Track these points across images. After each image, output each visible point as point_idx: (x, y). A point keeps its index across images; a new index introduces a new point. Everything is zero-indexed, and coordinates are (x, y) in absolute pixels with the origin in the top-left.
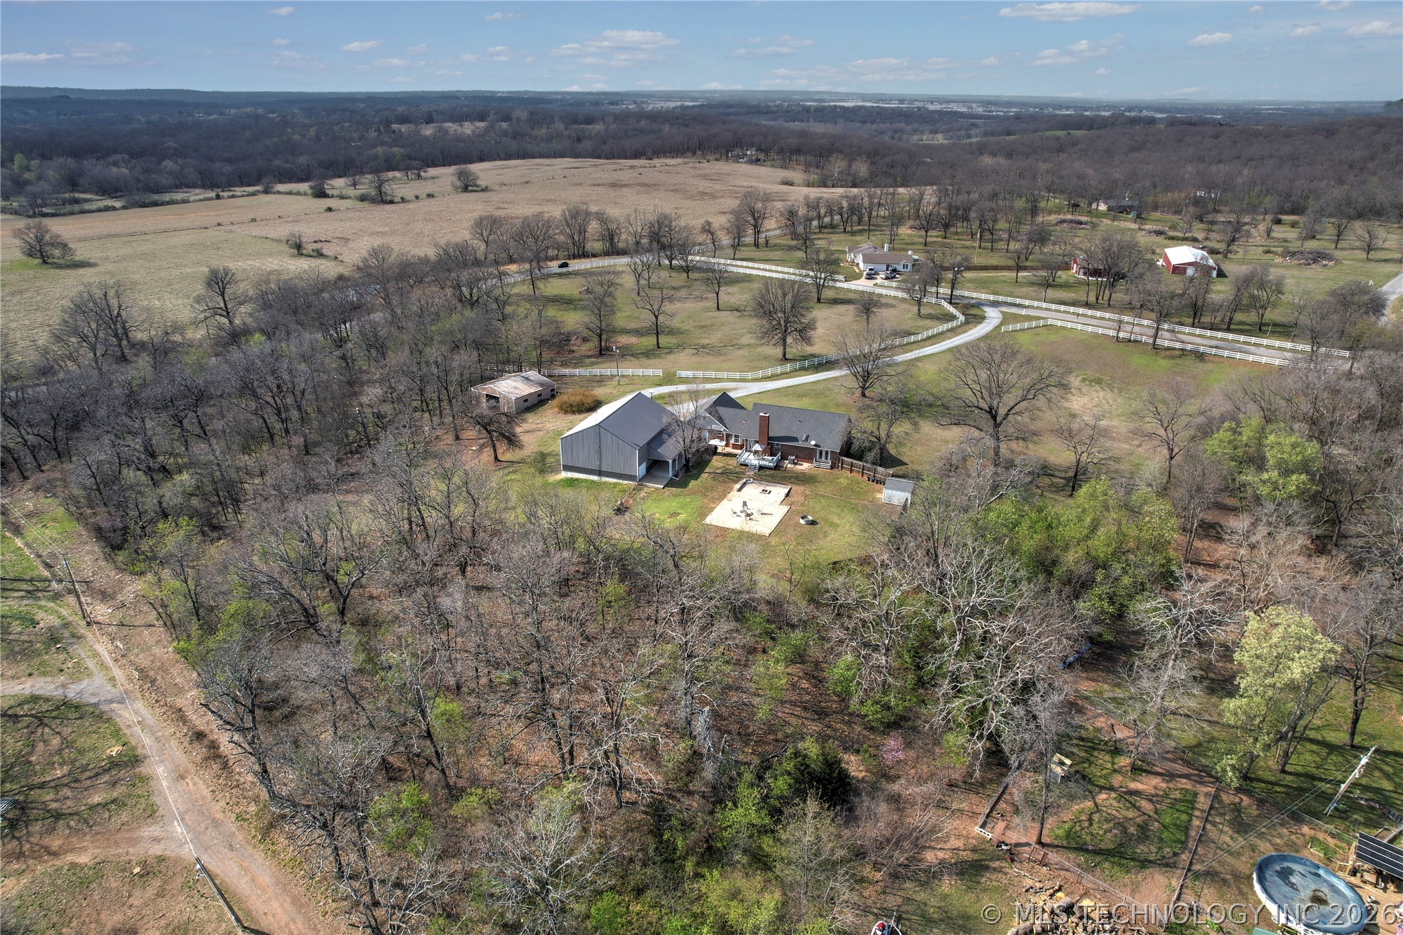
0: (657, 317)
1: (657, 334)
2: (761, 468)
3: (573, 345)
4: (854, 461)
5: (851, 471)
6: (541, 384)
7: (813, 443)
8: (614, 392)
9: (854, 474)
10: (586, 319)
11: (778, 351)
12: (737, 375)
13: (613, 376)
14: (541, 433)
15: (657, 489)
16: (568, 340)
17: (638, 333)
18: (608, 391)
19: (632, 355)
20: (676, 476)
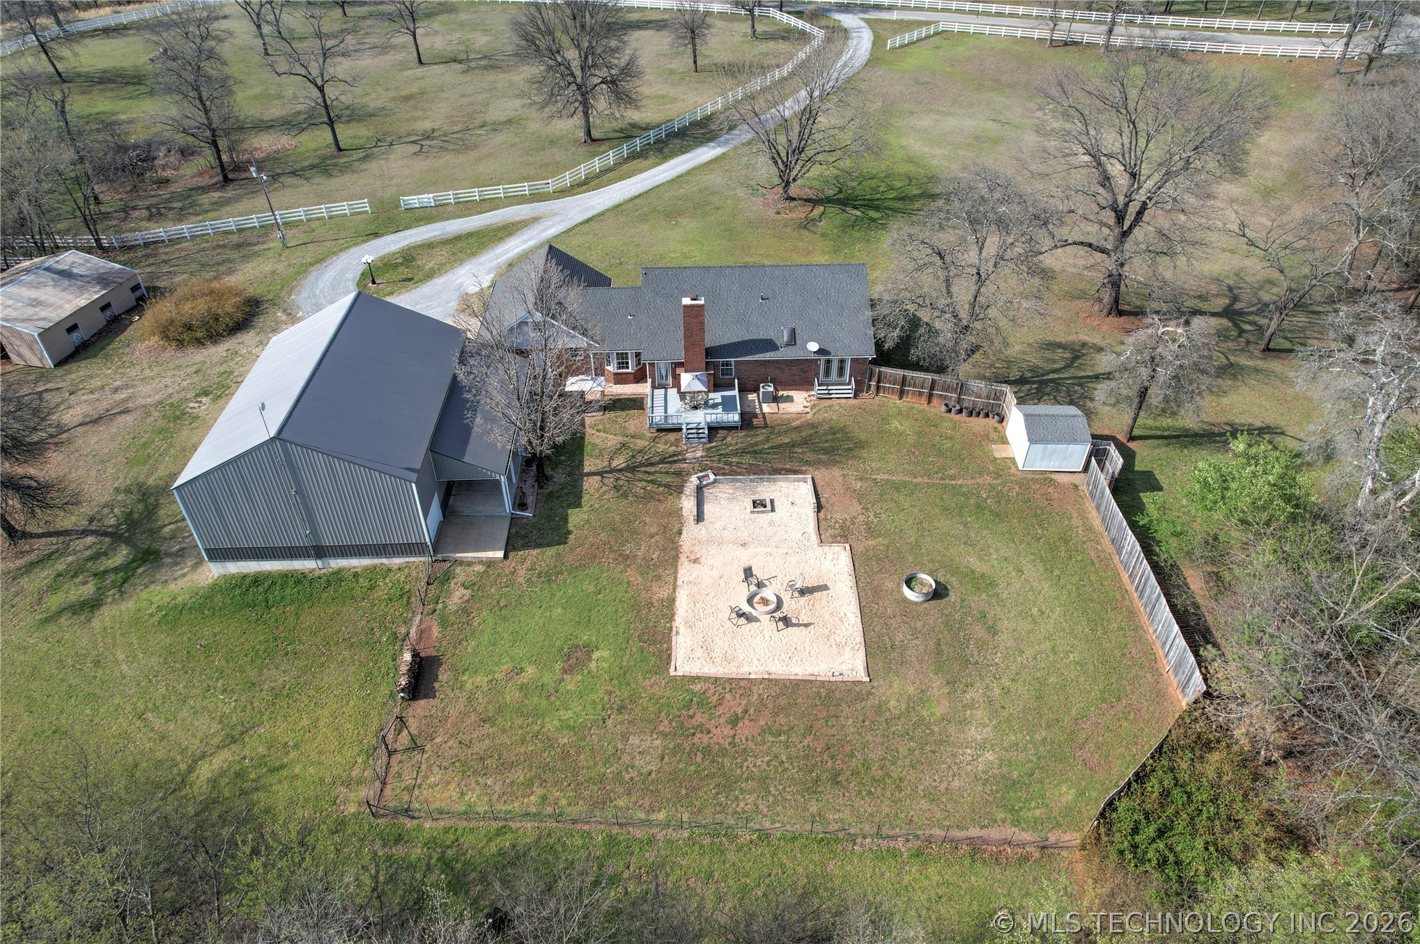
0: (321, 89)
1: (331, 123)
2: (713, 429)
3: (164, 168)
4: (909, 374)
5: (902, 394)
6: (102, 279)
7: (813, 346)
8: (280, 267)
9: (908, 399)
10: (174, 112)
11: (571, 126)
12: (525, 188)
13: (266, 229)
14: (128, 418)
15: (490, 563)
16: (149, 158)
17: (288, 124)
18: (268, 267)
19: (294, 173)
20: (522, 506)
